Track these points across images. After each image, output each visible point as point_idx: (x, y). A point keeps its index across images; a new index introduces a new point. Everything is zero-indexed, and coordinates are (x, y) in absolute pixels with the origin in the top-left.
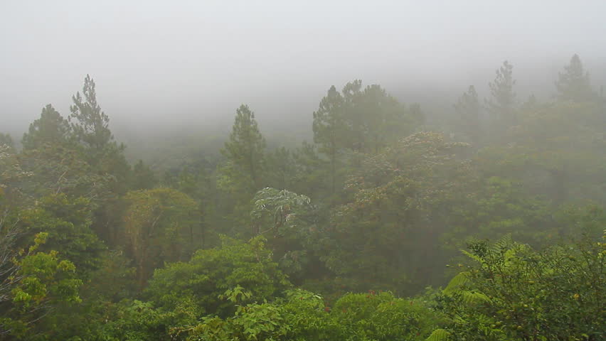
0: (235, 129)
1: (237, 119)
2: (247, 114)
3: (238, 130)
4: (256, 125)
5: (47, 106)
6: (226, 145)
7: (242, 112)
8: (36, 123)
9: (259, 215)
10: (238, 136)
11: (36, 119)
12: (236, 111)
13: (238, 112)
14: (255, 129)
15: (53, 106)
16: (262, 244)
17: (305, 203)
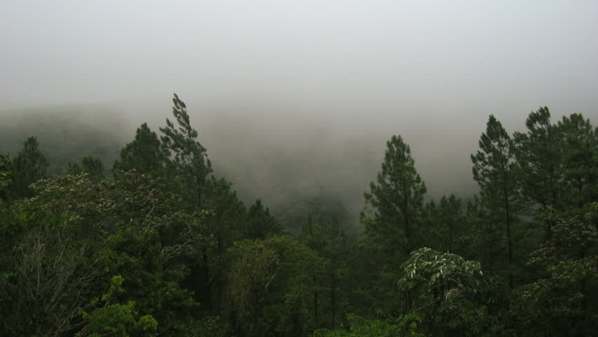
0: (384, 167)
1: (387, 155)
2: (401, 149)
3: (388, 169)
4: (413, 163)
5: (142, 126)
6: (372, 186)
7: (394, 145)
8: (129, 147)
9: (411, 285)
10: (388, 176)
11: (129, 143)
12: (386, 144)
13: (389, 145)
14: (412, 170)
15: (148, 126)
16: (414, 325)
17: (476, 273)
